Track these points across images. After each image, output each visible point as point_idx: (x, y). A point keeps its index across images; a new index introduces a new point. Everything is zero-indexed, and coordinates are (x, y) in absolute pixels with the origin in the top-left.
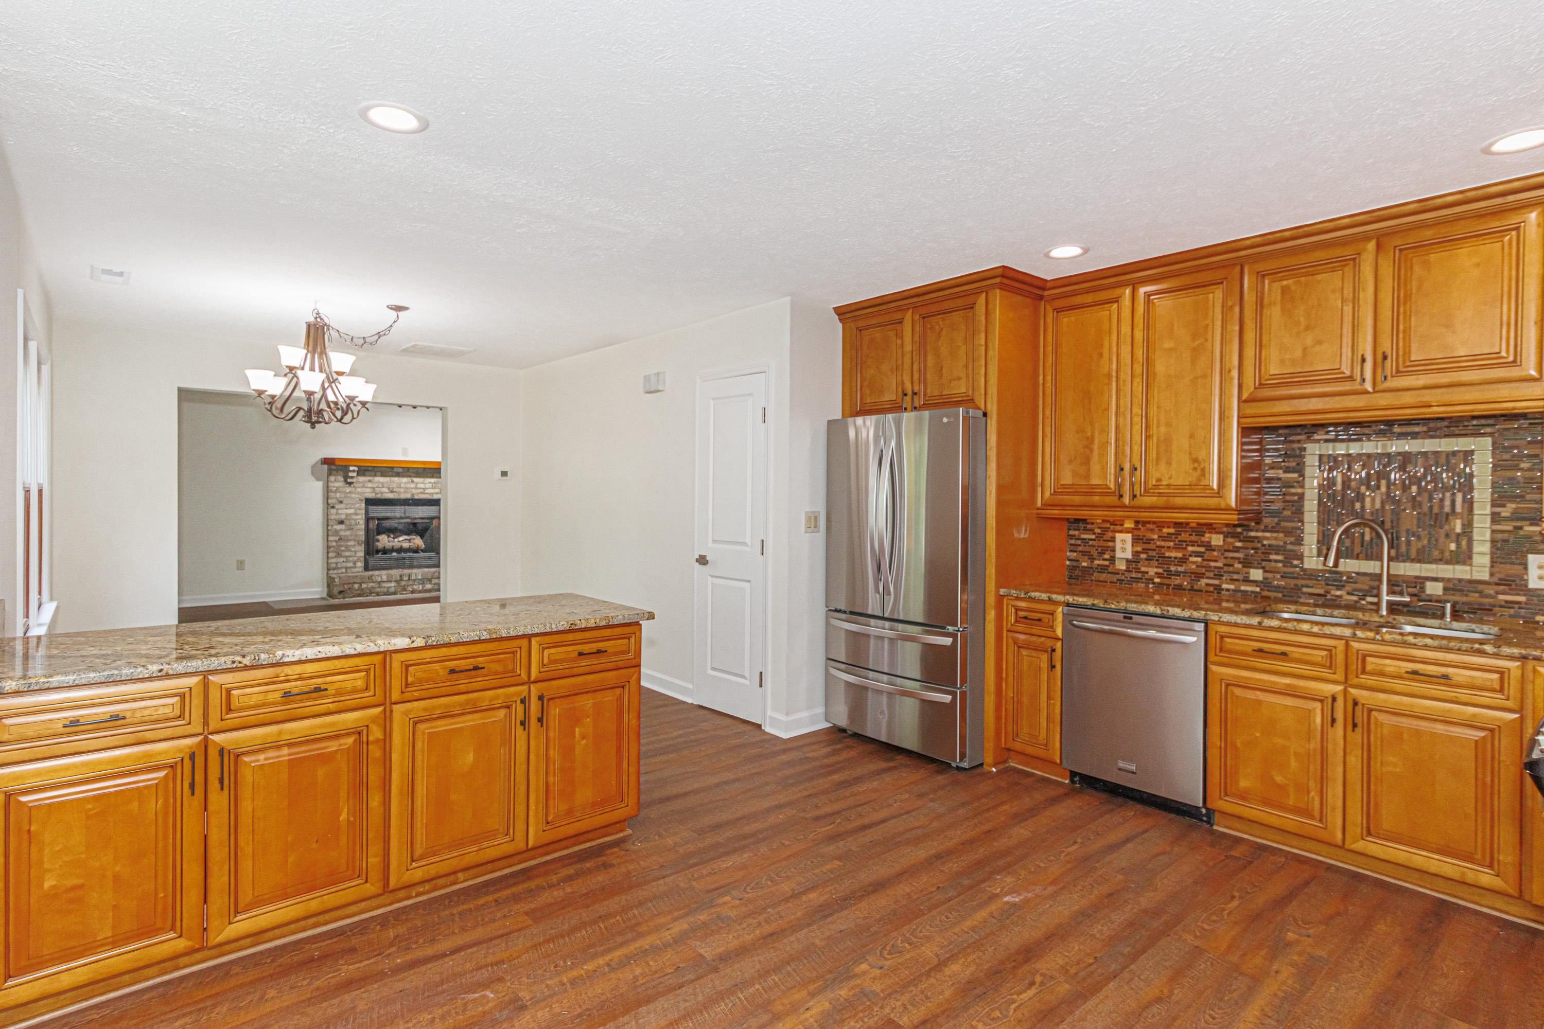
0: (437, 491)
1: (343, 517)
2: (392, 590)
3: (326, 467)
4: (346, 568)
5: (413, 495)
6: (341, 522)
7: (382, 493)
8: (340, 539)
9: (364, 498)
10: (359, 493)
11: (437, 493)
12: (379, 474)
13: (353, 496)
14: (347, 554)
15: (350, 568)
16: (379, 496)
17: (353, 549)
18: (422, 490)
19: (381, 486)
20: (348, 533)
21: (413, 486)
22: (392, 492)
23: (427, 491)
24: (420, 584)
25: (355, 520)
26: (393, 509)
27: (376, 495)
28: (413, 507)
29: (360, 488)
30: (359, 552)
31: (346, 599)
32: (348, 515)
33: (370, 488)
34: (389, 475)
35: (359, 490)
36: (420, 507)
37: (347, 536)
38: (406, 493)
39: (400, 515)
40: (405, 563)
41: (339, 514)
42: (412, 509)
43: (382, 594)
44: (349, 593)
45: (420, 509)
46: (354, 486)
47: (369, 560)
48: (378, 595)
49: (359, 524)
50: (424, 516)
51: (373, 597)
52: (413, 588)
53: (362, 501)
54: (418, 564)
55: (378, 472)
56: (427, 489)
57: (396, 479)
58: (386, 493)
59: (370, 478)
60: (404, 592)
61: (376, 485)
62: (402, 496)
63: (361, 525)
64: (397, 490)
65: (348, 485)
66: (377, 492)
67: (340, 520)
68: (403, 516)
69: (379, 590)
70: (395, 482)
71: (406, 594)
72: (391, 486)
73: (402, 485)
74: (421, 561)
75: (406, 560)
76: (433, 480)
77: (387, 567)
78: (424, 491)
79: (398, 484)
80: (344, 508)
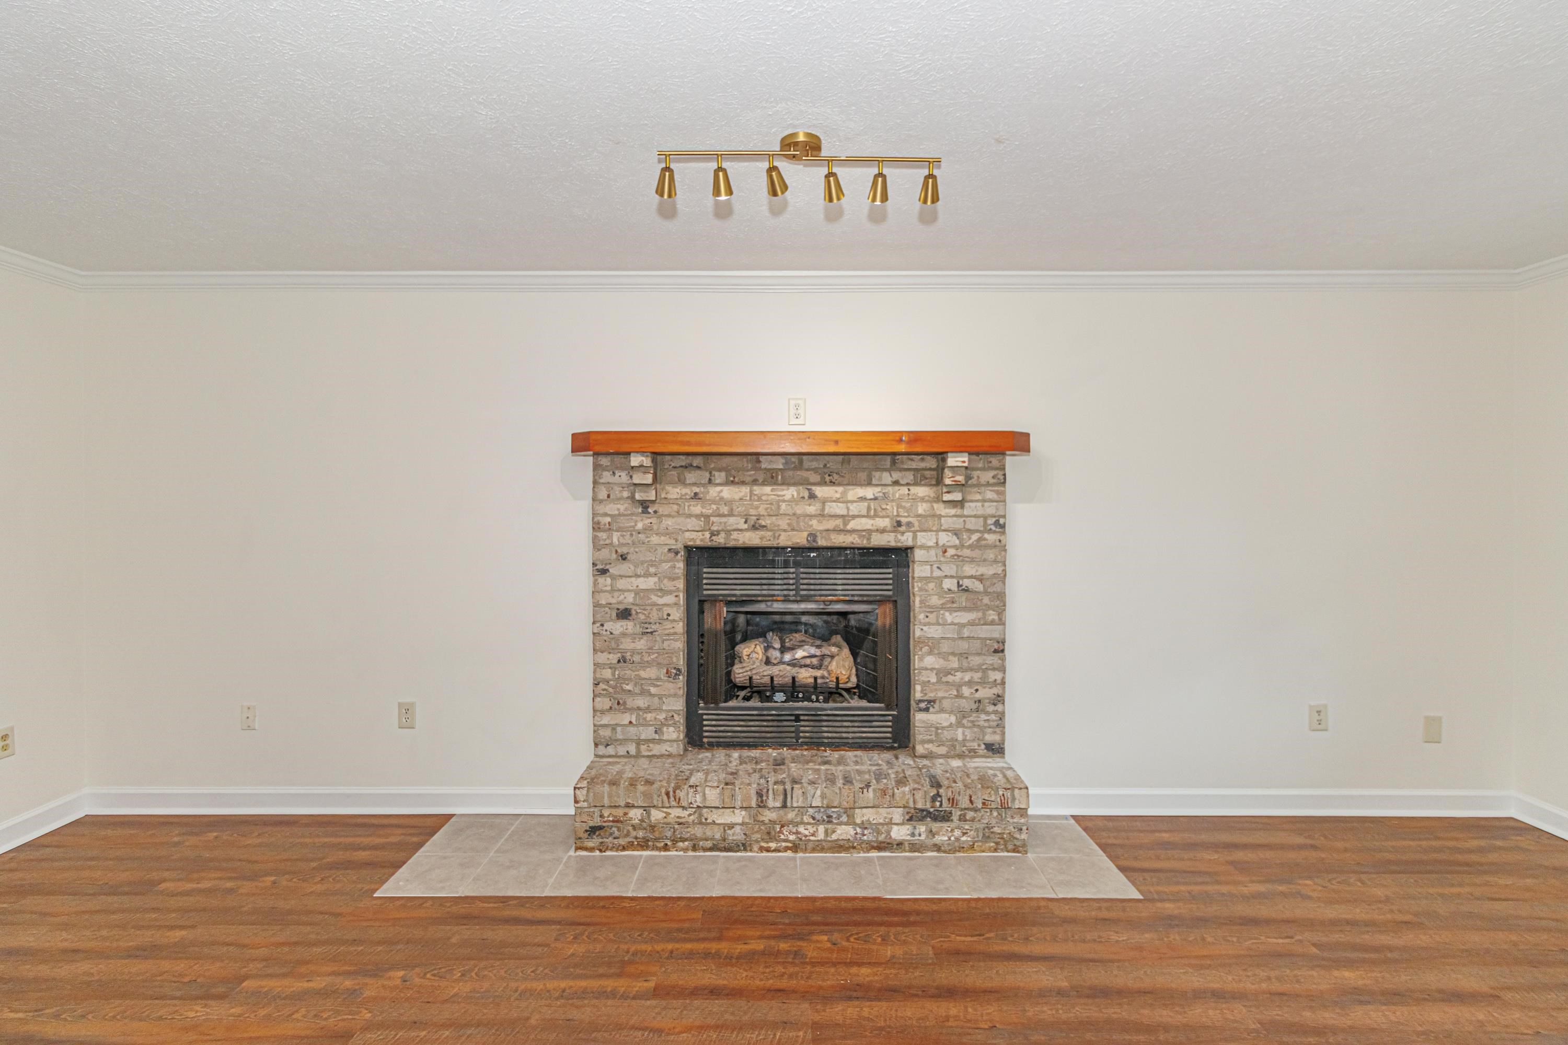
0: (885, 523)
1: (630, 598)
2: (736, 835)
3: (587, 461)
4: (639, 742)
5: (813, 536)
6: (624, 614)
7: (728, 532)
8: (623, 660)
9: (680, 546)
10: (667, 533)
11: (883, 531)
12: (720, 477)
13: (655, 539)
14: (641, 702)
15: (648, 741)
16: (720, 540)
17: (653, 690)
18: (839, 522)
19: (725, 510)
20: (641, 644)
21: (812, 509)
22: (754, 528)
23: (852, 525)
24: (817, 822)
25: (660, 607)
26: (765, 576)
27: (714, 538)
28: (817, 571)
29: (669, 516)
30: (670, 696)
31: (608, 853)
32: (637, 592)
33: (698, 517)
34: (748, 479)
35: (669, 522)
36: (839, 571)
37: (633, 652)
38: (793, 530)
39: (785, 592)
40: (797, 732)
41: (619, 590)
42: (818, 576)
43: (709, 844)
44: (617, 833)
45: (840, 576)
46: (655, 512)
47: (705, 717)
48: (694, 848)
49: (669, 618)
50: (853, 595)
51: (681, 853)
52: (797, 833)
53: (677, 553)
54: (834, 735)
55: (720, 470)
56: (854, 517)
57: (767, 489)
58: (741, 530)
59: (696, 490)
60: (773, 845)
61: (714, 507)
62: (784, 540)
63: (674, 621)
64: (769, 522)
65: (640, 510)
66: (715, 528)
67: (621, 607)
68: (794, 595)
69: (698, 831)
70: (764, 498)
71: (777, 850)
72: (753, 512)
73: (783, 506)
74: (844, 730)
75: (802, 723)
76: (869, 492)
77: (752, 740)
78: (845, 524)
79: (771, 504)
80: (631, 574)
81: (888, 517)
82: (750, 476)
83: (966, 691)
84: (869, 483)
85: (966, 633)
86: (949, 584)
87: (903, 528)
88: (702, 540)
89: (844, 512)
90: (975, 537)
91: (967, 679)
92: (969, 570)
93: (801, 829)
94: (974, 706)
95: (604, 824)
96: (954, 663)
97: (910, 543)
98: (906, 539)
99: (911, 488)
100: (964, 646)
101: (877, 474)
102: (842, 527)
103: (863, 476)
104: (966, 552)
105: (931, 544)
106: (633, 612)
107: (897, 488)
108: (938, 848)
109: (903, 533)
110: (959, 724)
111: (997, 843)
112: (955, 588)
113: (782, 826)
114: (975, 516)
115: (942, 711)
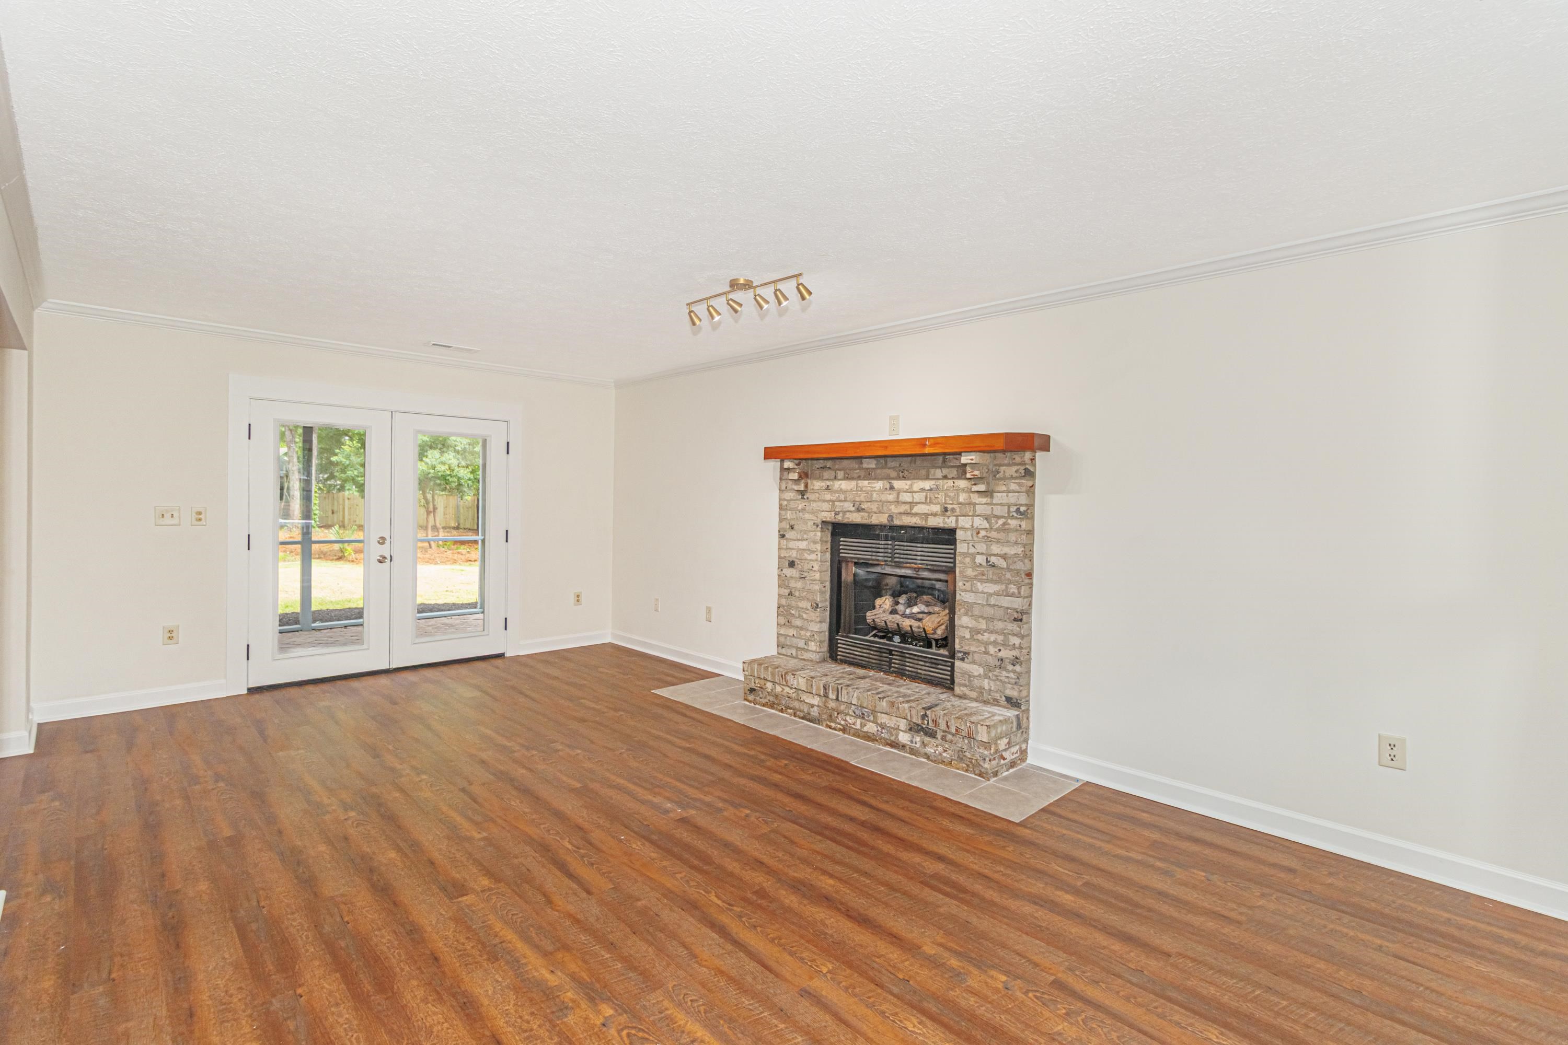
0: (936, 508)
1: (794, 554)
2: (815, 713)
4: (796, 649)
5: (891, 517)
6: (792, 564)
7: (844, 512)
8: (791, 594)
9: (819, 522)
10: (813, 512)
11: (935, 515)
12: (840, 474)
13: (807, 516)
14: (798, 623)
15: (801, 649)
17: (805, 616)
18: (907, 507)
19: (842, 497)
20: (799, 585)
21: (891, 497)
22: (859, 510)
23: (916, 510)
24: (857, 716)
25: (809, 561)
26: (874, 546)
27: (836, 516)
28: (905, 544)
29: (814, 501)
30: (813, 621)
31: (757, 706)
32: (799, 550)
33: (828, 501)
34: (856, 476)
35: (814, 505)
36: (919, 545)
37: (796, 589)
38: (880, 512)
39: (886, 559)
40: (890, 663)
41: (790, 549)
42: (906, 548)
43: (802, 714)
44: (761, 695)
45: (920, 549)
46: (808, 498)
47: (839, 641)
48: (795, 715)
49: (813, 569)
50: (927, 565)
51: (788, 716)
52: (846, 720)
53: (817, 526)
54: (913, 670)
55: (840, 470)
56: (917, 503)
57: (866, 483)
58: (851, 511)
59: (828, 483)
60: (833, 725)
61: (837, 495)
62: (876, 520)
63: (815, 571)
64: (866, 506)
65: (800, 497)
66: (837, 510)
67: (791, 560)
68: (890, 561)
69: (796, 704)
70: (864, 489)
71: (835, 729)
72: (857, 499)
73: (875, 494)
74: (919, 667)
75: (894, 657)
76: (927, 485)
77: (864, 663)
78: (911, 509)
79: (868, 493)
80: (795, 538)
81: (939, 504)
82: (857, 473)
83: (992, 650)
84: (927, 478)
85: (993, 601)
86: (980, 559)
87: (949, 513)
88: (830, 518)
89: (910, 500)
90: (1001, 522)
91: (992, 639)
92: (996, 549)
93: (848, 718)
94: (998, 663)
95: (756, 688)
96: (983, 625)
97: (953, 525)
98: (950, 522)
99: (955, 481)
100: (990, 611)
101: (932, 471)
102: (909, 511)
103: (923, 472)
104: (994, 534)
105: (968, 526)
106: (796, 563)
107: (945, 481)
108: (927, 756)
109: (949, 517)
110: (986, 676)
112: (984, 564)
113: (838, 714)
114: (1001, 505)
115: (974, 662)
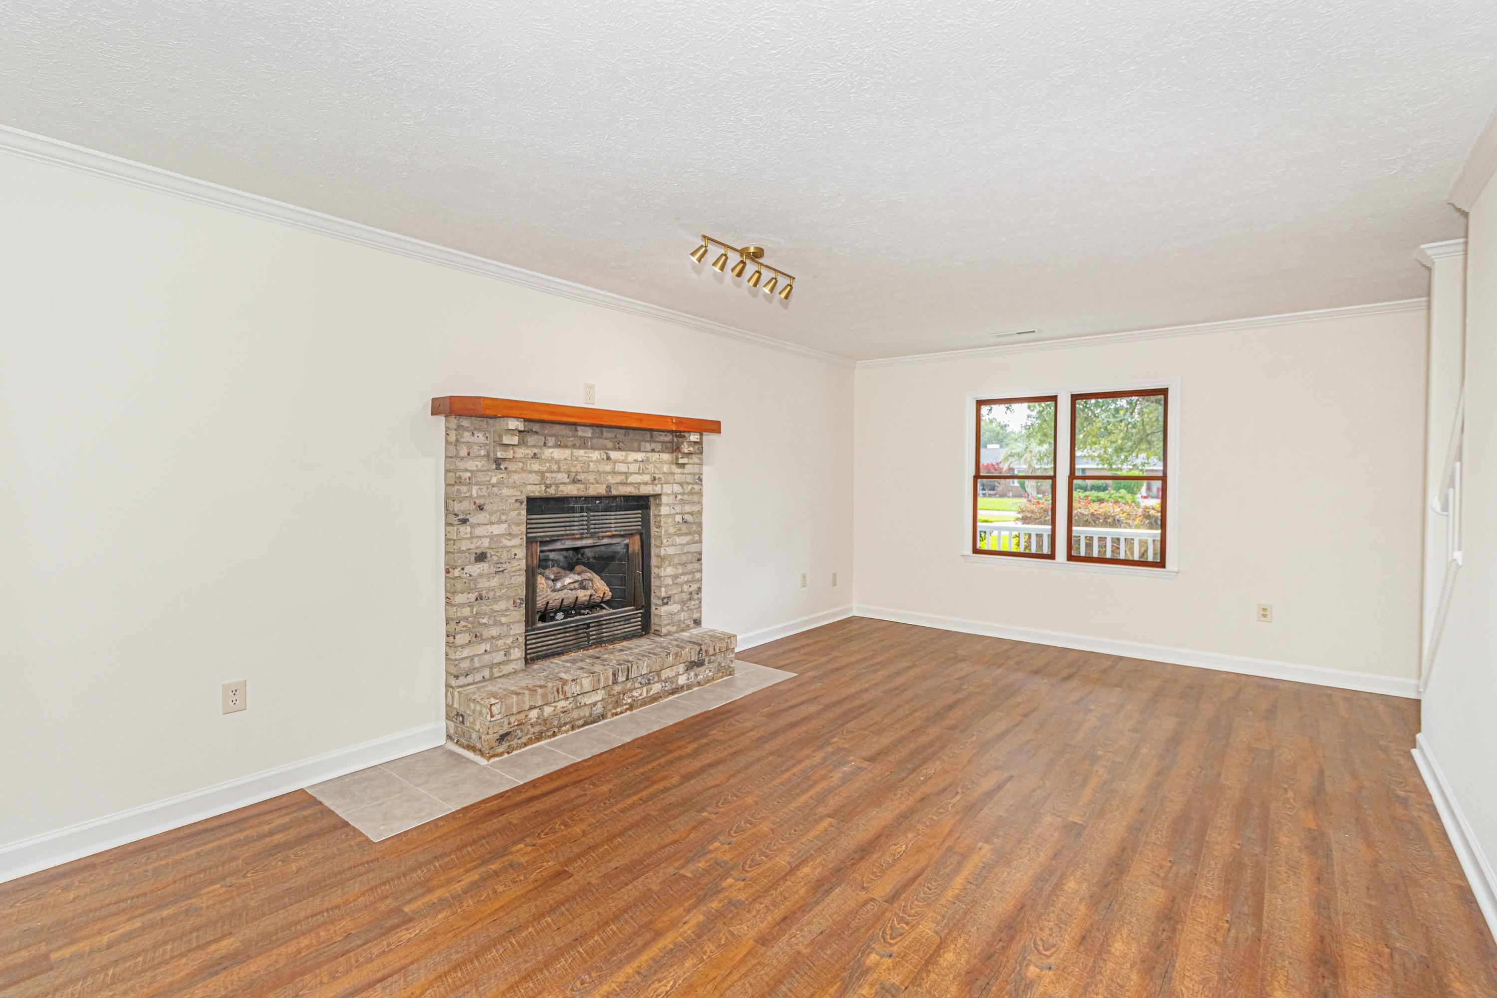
0: (647, 478)
1: (486, 543)
2: (599, 709)
3: (443, 420)
4: (491, 667)
5: (609, 487)
6: (481, 557)
7: (557, 485)
8: (480, 598)
9: (523, 497)
10: (514, 486)
11: (646, 484)
12: (551, 441)
13: (505, 492)
14: (494, 632)
15: (499, 664)
16: (552, 491)
17: (503, 620)
18: (623, 477)
19: (555, 467)
20: (494, 582)
21: (608, 468)
22: (575, 481)
23: (631, 479)
24: (643, 685)
25: (508, 549)
26: (568, 519)
27: (547, 490)
28: (600, 514)
29: (516, 472)
30: (515, 622)
31: (515, 753)
32: (492, 537)
33: (536, 472)
34: (570, 444)
35: (516, 477)
36: (612, 513)
37: (489, 589)
38: (598, 483)
39: (581, 531)
40: (588, 636)
41: (477, 537)
42: (600, 518)
43: (581, 722)
44: (520, 734)
45: (613, 517)
46: (506, 468)
47: (528, 638)
48: (573, 728)
49: (516, 557)
50: (620, 531)
51: (565, 735)
52: (633, 696)
53: (521, 503)
54: (610, 634)
55: (551, 436)
56: (632, 473)
57: (582, 452)
58: (564, 483)
59: (535, 451)
60: (619, 710)
61: (548, 465)
62: (592, 491)
63: (520, 559)
64: (583, 477)
65: (494, 467)
66: (548, 482)
67: (479, 551)
68: (587, 533)
69: (575, 714)
70: (580, 459)
71: (621, 713)
72: (573, 469)
73: (592, 464)
74: (615, 628)
75: (591, 629)
76: (640, 456)
77: (559, 649)
78: (627, 479)
79: (584, 463)
80: (486, 522)
81: (649, 474)
82: (571, 441)
83: (685, 588)
84: (639, 451)
85: (686, 550)
86: (678, 518)
87: (656, 482)
88: (539, 492)
89: (625, 470)
90: (690, 487)
91: (686, 580)
92: (688, 508)
93: (635, 694)
94: (688, 597)
95: (511, 730)
96: (680, 570)
97: (659, 492)
98: (657, 489)
99: (661, 454)
100: (684, 558)
101: (643, 444)
102: (625, 481)
103: (636, 444)
104: (686, 497)
105: (670, 492)
106: (489, 555)
107: (653, 454)
108: (699, 684)
109: (656, 485)
110: (682, 610)
111: (723, 673)
112: (681, 521)
113: (624, 694)
114: (690, 474)
115: (675, 603)
